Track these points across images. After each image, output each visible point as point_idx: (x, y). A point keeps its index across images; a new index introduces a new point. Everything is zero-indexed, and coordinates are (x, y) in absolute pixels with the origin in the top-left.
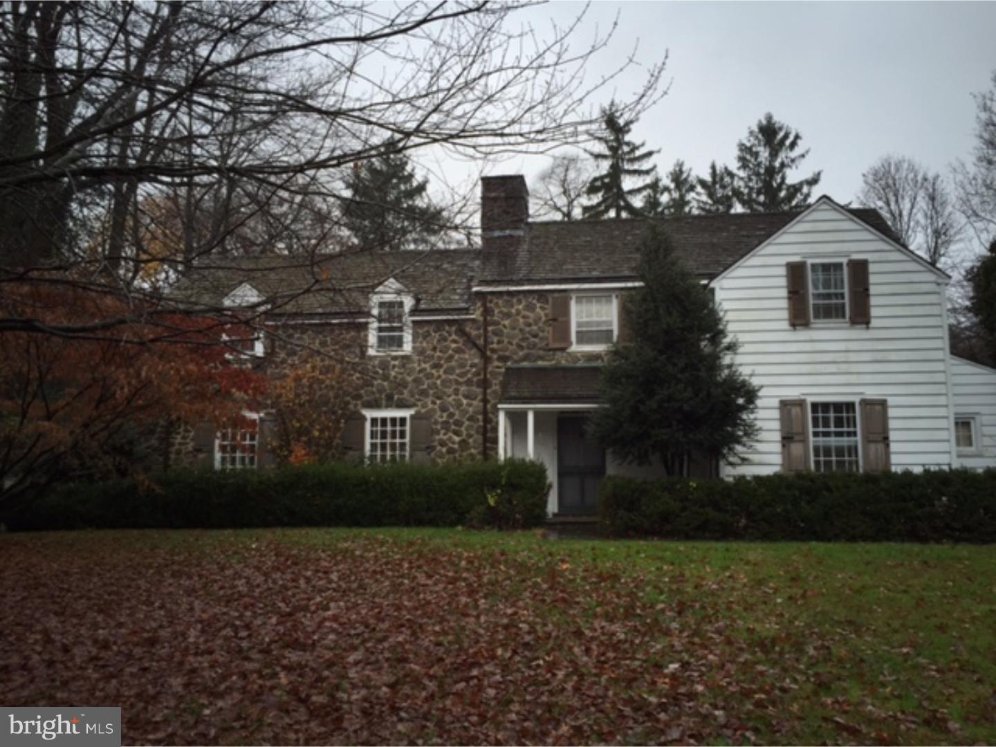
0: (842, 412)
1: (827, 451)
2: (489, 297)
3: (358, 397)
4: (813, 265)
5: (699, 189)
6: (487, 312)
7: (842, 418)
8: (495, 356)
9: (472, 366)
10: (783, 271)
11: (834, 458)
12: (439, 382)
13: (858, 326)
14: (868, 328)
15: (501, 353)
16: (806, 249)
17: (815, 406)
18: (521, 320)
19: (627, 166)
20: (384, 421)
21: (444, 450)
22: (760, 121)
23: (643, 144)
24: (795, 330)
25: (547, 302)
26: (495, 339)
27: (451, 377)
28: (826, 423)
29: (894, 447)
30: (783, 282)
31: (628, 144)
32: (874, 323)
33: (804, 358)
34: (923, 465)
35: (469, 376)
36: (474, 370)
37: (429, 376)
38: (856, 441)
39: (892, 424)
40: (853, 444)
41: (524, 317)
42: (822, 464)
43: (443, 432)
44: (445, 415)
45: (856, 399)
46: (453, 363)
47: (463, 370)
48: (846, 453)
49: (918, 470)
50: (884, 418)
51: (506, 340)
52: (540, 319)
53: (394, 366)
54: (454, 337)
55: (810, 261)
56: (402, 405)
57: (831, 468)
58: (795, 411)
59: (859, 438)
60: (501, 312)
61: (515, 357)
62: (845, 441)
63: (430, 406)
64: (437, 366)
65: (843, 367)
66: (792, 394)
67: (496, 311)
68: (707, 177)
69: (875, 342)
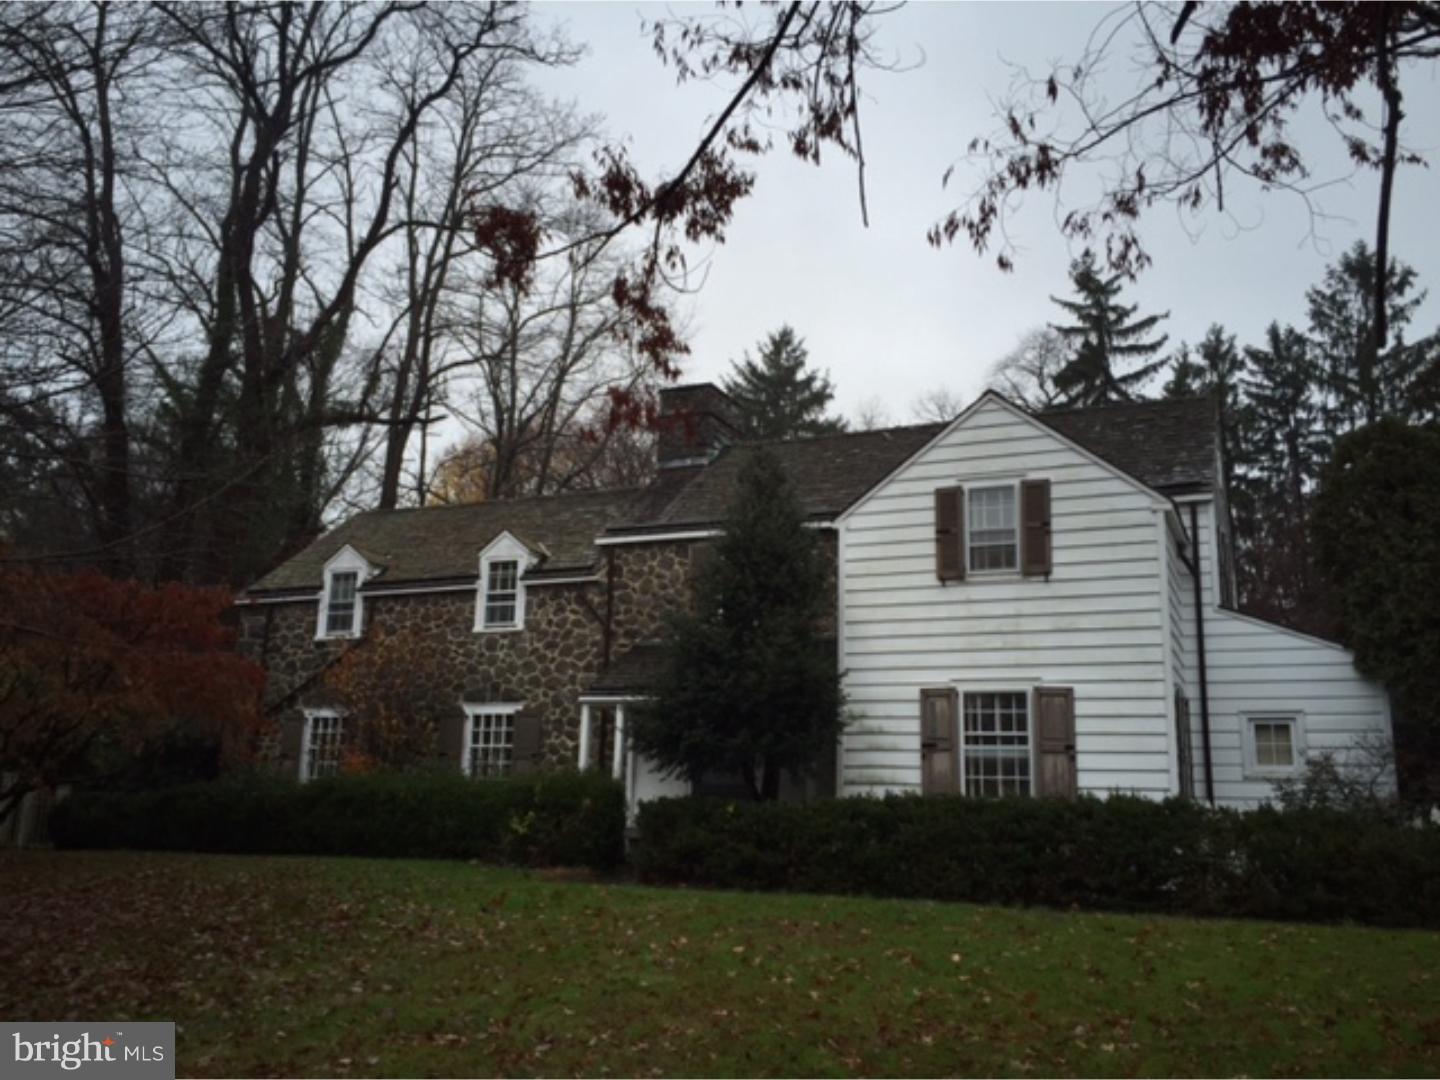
0: (1010, 707)
1: (990, 766)
2: (618, 551)
3: (460, 687)
4: (972, 491)
5: (1250, 365)
6: (613, 571)
7: (1010, 716)
8: (621, 631)
9: (594, 644)
10: (930, 501)
11: (1000, 777)
12: (552, 667)
13: (1035, 579)
14: (1047, 581)
15: (628, 627)
16: (964, 468)
17: (970, 697)
18: (655, 581)
19: (1116, 342)
20: (488, 718)
21: (554, 758)
22: (1345, 256)
23: (1135, 308)
24: (944, 586)
25: (686, 556)
26: (622, 608)
27: (569, 660)
28: (988, 723)
29: (1082, 761)
30: (930, 517)
31: (1114, 309)
32: (1057, 573)
33: (956, 627)
34: (1109, 789)
35: (589, 658)
36: (595, 650)
37: (542, 658)
38: (1026, 751)
39: (1081, 726)
40: (1022, 755)
41: (659, 576)
42: (982, 784)
43: (555, 733)
44: (558, 711)
45: (1028, 688)
46: (571, 641)
47: (582, 650)
48: (1017, 770)
49: (1103, 796)
50: (1069, 717)
51: (635, 609)
52: (678, 579)
53: (502, 647)
54: (574, 606)
55: (967, 486)
56: (509, 698)
57: (995, 793)
58: (941, 705)
59: (1030, 746)
60: (630, 571)
61: (645, 632)
62: (1014, 751)
63: (542, 699)
64: (550, 646)
65: (1012, 640)
66: (939, 679)
67: (625, 569)
68: (1264, 345)
69: (1056, 602)
